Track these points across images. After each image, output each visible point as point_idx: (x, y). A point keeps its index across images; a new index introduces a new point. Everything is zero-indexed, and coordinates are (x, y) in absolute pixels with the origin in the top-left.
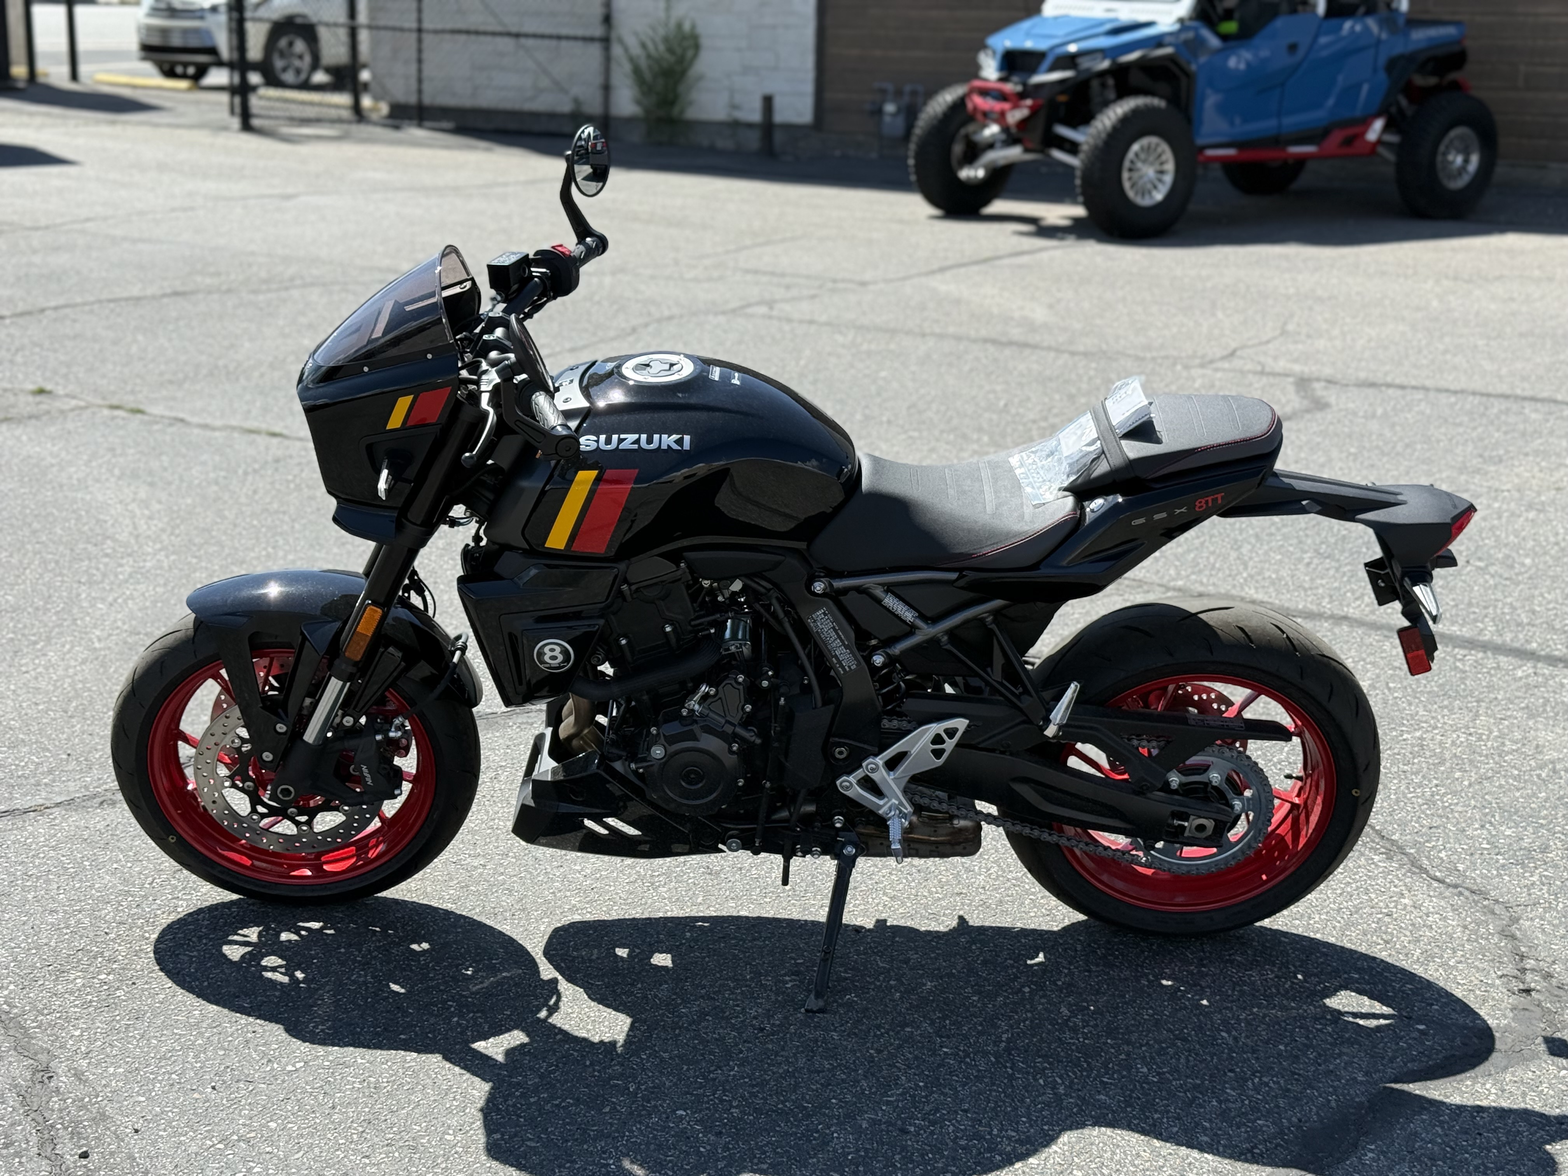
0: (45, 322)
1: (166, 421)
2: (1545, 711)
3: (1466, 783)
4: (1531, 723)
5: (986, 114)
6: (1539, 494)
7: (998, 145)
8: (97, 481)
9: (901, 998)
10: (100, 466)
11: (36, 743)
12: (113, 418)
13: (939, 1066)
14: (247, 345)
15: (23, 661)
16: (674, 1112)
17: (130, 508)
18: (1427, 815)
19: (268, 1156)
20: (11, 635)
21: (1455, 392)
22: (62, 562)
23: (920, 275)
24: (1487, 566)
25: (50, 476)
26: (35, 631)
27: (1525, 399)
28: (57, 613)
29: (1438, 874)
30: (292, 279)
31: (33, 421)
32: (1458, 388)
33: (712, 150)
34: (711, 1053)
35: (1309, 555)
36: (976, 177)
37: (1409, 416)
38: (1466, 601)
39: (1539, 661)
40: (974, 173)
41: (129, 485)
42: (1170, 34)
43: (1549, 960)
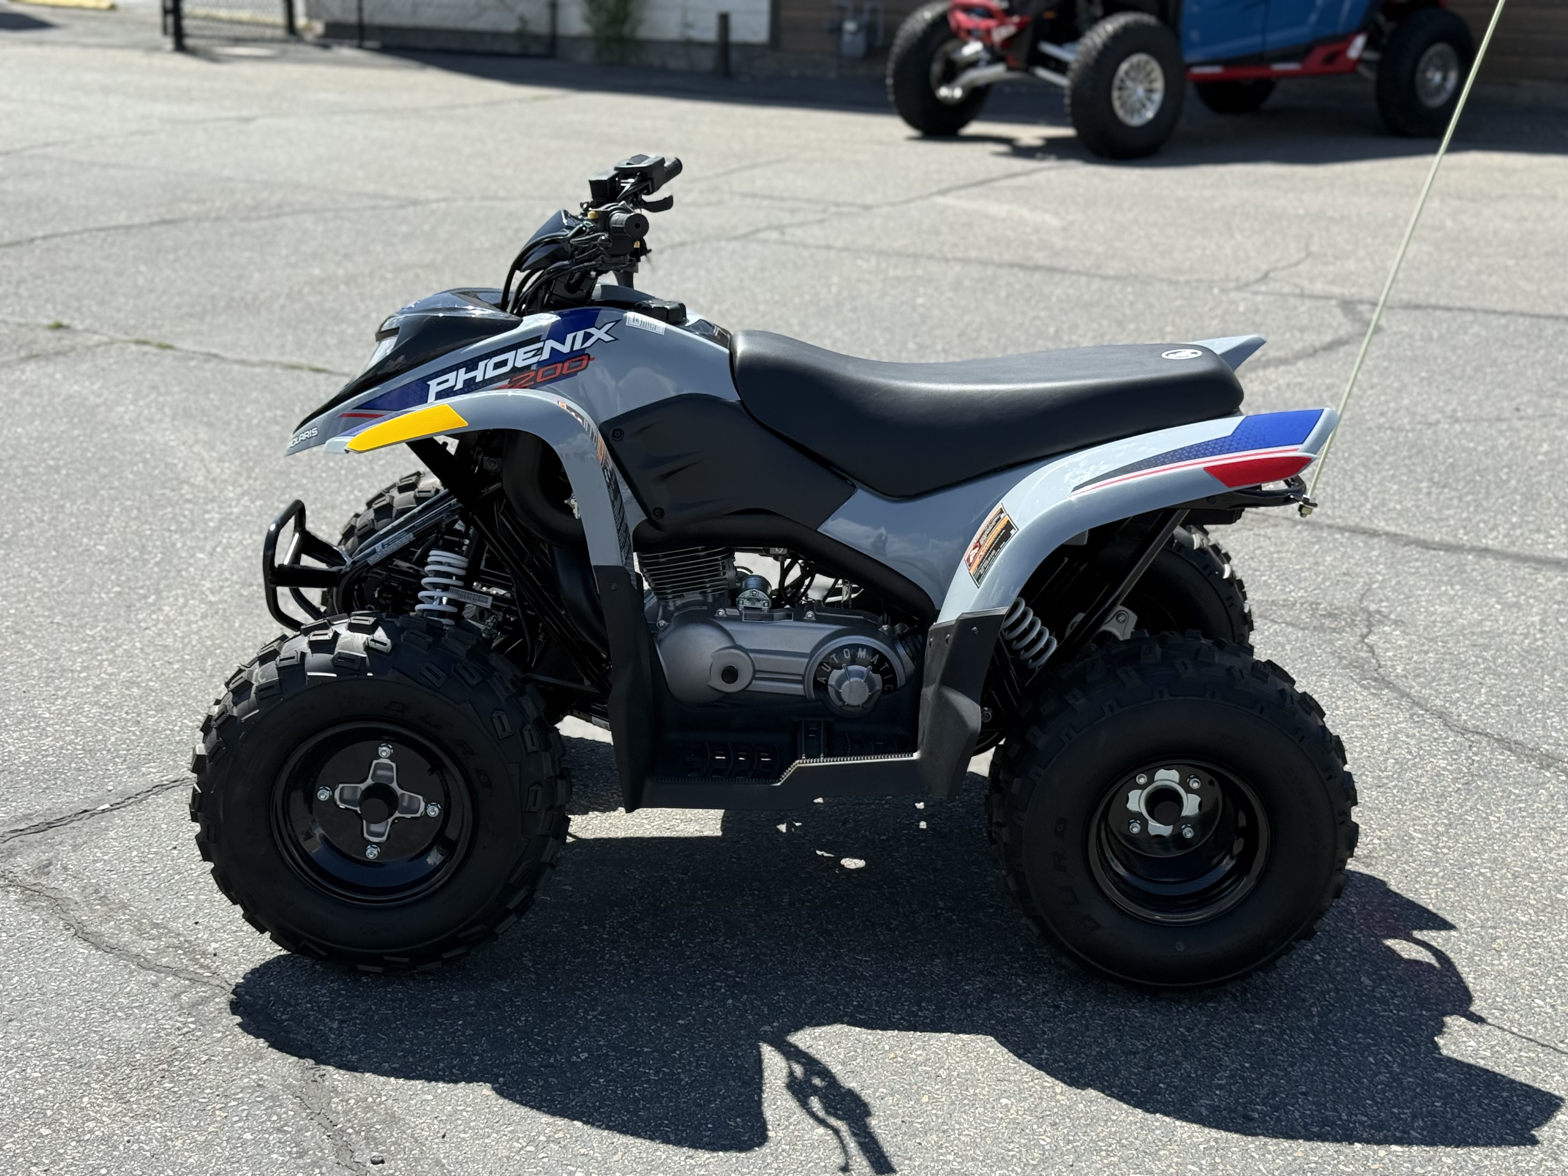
0: (37, 252)
1: (202, 357)
5: (969, 32)
7: (982, 63)
8: (151, 421)
10: (149, 406)
11: (184, 704)
12: (145, 354)
14: (257, 276)
15: (140, 617)
17: (195, 450)
19: (585, 1159)
20: (117, 589)
21: (1504, 314)
22: (143, 508)
23: (921, 197)
25: (100, 417)
26: (141, 583)
28: (157, 564)
30: (280, 206)
31: (61, 359)
32: (1505, 309)
35: (1424, 484)
36: (954, 97)
37: (1467, 338)
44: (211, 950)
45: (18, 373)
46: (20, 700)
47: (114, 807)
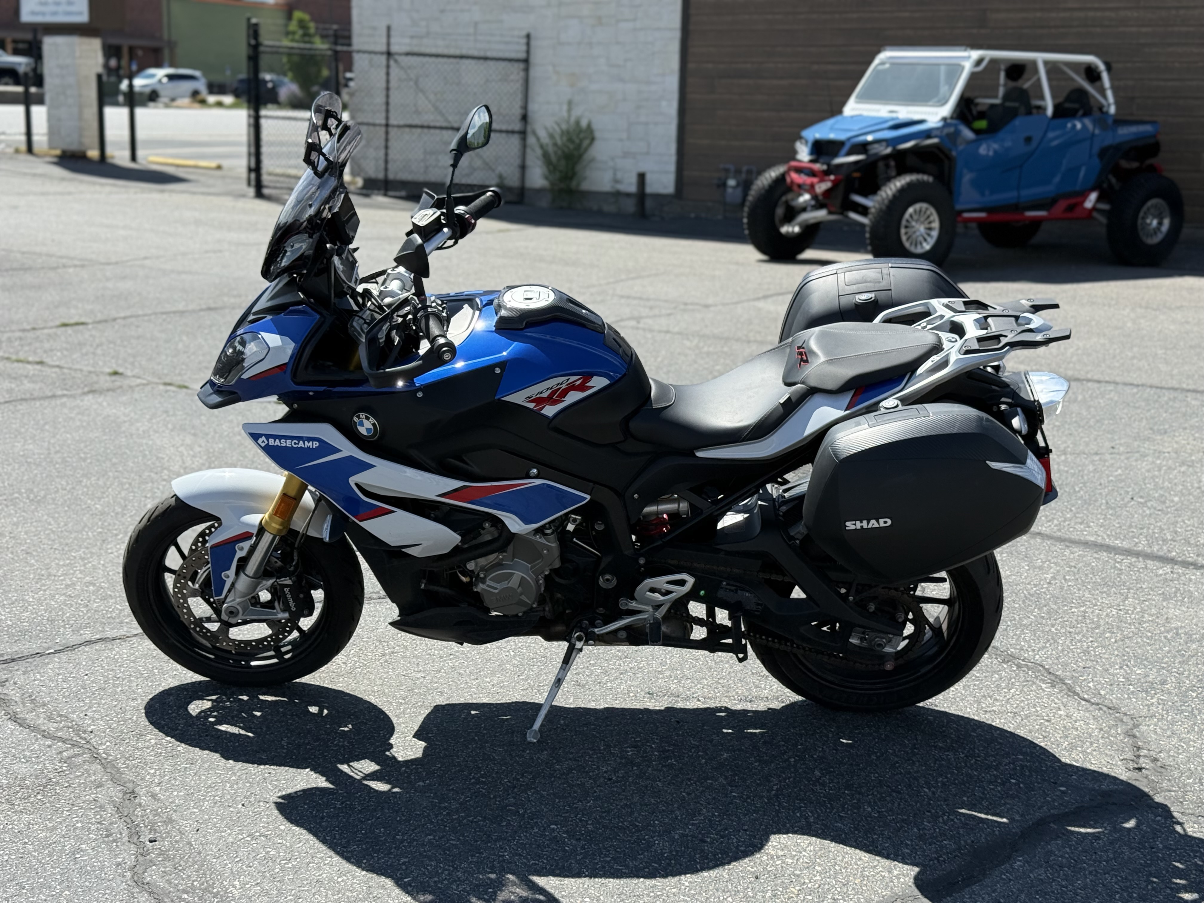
0: (117, 327)
2: (1176, 596)
3: (1113, 640)
4: (1164, 604)
5: (800, 186)
6: (1191, 455)
7: (809, 208)
8: (156, 432)
9: (706, 763)
10: (158, 423)
12: (167, 391)
13: (730, 803)
15: (109, 546)
16: (549, 826)
17: (180, 449)
18: (1083, 660)
20: (100, 530)
21: (1137, 386)
22: (133, 483)
23: (748, 300)
24: (1146, 502)
25: (123, 429)
27: (1188, 391)
28: (131, 516)
29: (1086, 696)
31: (111, 393)
32: (1140, 383)
33: (600, 212)
34: (575, 792)
36: (793, 232)
37: (1101, 401)
38: (1128, 524)
39: (1176, 564)
40: (792, 229)
41: (179, 435)
42: (937, 129)
43: (1157, 750)
44: (90, 729)
45: (78, 401)
46: (16, 591)
47: (56, 652)
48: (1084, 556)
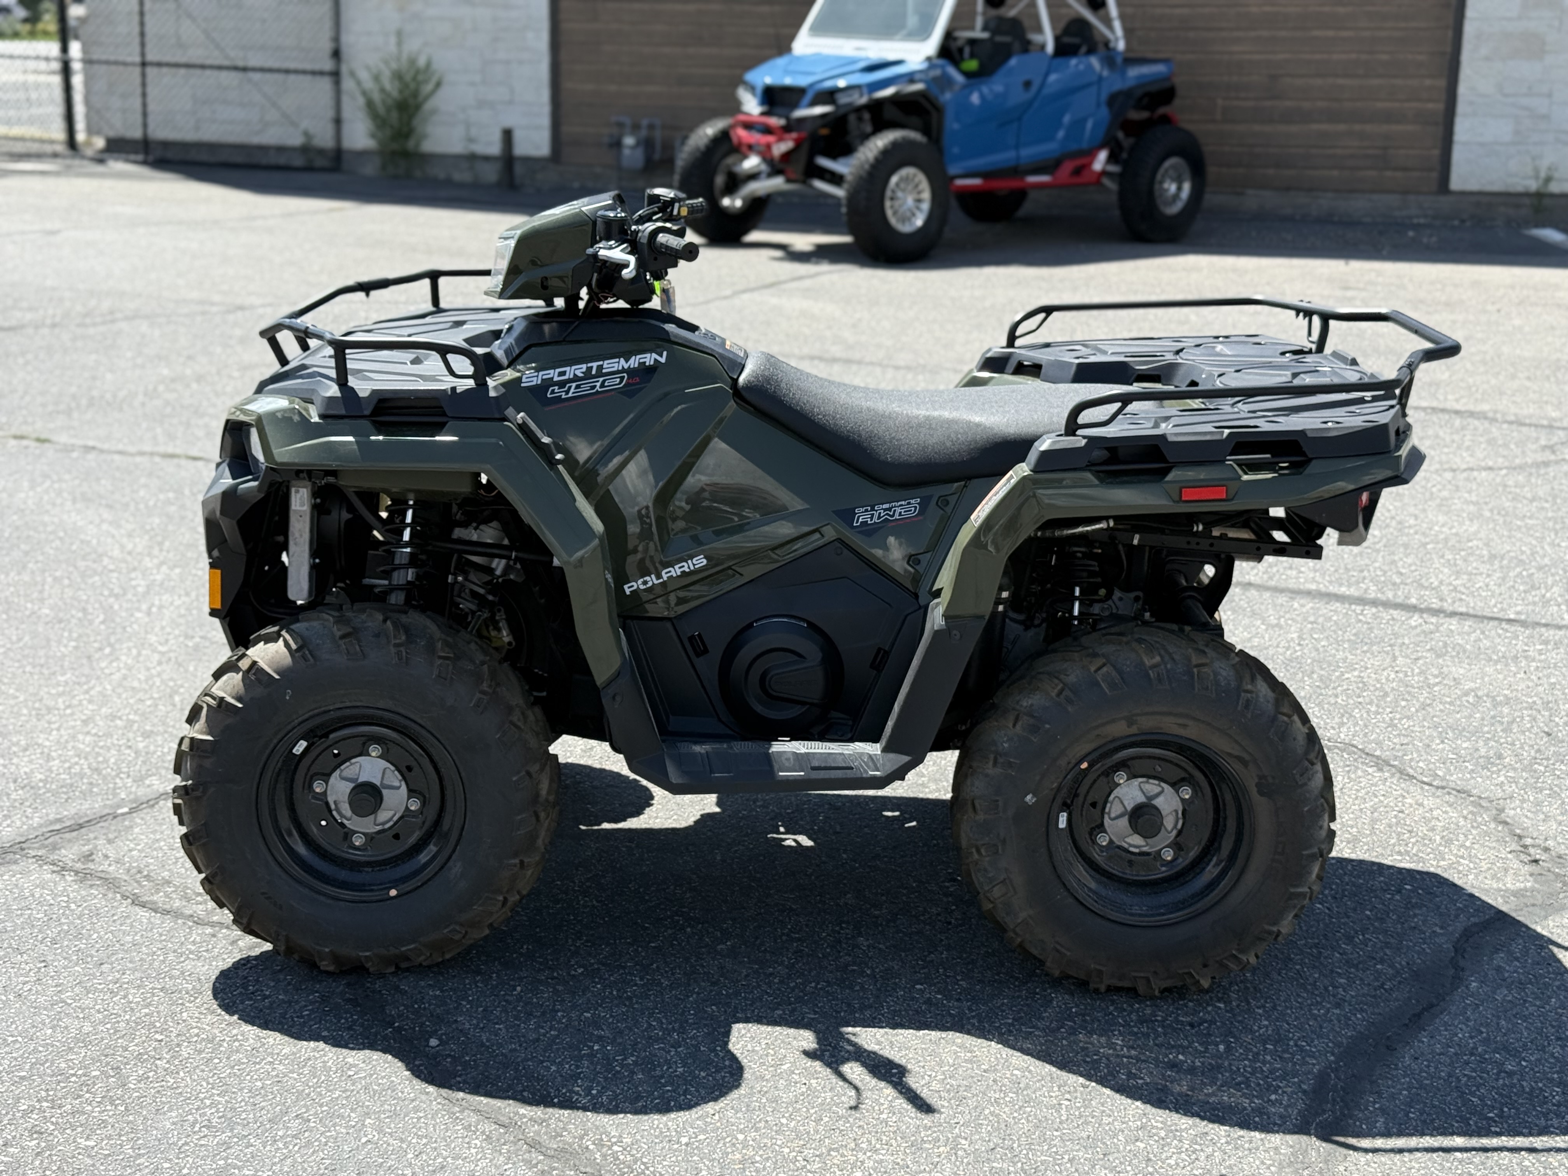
1: (81, 449)
2: (1447, 652)
3: (1413, 709)
4: (1440, 661)
7: (763, 176)
18: (1394, 736)
23: (718, 299)
29: (1425, 779)
30: (112, 313)
33: (449, 183)
36: (735, 206)
38: (1342, 566)
39: (1423, 612)
40: (733, 203)
42: (921, 72)
43: (1543, 837)
48: (1318, 609)
